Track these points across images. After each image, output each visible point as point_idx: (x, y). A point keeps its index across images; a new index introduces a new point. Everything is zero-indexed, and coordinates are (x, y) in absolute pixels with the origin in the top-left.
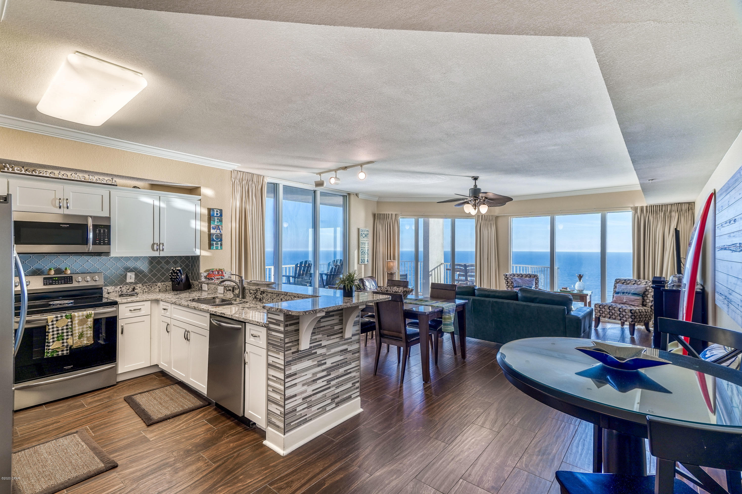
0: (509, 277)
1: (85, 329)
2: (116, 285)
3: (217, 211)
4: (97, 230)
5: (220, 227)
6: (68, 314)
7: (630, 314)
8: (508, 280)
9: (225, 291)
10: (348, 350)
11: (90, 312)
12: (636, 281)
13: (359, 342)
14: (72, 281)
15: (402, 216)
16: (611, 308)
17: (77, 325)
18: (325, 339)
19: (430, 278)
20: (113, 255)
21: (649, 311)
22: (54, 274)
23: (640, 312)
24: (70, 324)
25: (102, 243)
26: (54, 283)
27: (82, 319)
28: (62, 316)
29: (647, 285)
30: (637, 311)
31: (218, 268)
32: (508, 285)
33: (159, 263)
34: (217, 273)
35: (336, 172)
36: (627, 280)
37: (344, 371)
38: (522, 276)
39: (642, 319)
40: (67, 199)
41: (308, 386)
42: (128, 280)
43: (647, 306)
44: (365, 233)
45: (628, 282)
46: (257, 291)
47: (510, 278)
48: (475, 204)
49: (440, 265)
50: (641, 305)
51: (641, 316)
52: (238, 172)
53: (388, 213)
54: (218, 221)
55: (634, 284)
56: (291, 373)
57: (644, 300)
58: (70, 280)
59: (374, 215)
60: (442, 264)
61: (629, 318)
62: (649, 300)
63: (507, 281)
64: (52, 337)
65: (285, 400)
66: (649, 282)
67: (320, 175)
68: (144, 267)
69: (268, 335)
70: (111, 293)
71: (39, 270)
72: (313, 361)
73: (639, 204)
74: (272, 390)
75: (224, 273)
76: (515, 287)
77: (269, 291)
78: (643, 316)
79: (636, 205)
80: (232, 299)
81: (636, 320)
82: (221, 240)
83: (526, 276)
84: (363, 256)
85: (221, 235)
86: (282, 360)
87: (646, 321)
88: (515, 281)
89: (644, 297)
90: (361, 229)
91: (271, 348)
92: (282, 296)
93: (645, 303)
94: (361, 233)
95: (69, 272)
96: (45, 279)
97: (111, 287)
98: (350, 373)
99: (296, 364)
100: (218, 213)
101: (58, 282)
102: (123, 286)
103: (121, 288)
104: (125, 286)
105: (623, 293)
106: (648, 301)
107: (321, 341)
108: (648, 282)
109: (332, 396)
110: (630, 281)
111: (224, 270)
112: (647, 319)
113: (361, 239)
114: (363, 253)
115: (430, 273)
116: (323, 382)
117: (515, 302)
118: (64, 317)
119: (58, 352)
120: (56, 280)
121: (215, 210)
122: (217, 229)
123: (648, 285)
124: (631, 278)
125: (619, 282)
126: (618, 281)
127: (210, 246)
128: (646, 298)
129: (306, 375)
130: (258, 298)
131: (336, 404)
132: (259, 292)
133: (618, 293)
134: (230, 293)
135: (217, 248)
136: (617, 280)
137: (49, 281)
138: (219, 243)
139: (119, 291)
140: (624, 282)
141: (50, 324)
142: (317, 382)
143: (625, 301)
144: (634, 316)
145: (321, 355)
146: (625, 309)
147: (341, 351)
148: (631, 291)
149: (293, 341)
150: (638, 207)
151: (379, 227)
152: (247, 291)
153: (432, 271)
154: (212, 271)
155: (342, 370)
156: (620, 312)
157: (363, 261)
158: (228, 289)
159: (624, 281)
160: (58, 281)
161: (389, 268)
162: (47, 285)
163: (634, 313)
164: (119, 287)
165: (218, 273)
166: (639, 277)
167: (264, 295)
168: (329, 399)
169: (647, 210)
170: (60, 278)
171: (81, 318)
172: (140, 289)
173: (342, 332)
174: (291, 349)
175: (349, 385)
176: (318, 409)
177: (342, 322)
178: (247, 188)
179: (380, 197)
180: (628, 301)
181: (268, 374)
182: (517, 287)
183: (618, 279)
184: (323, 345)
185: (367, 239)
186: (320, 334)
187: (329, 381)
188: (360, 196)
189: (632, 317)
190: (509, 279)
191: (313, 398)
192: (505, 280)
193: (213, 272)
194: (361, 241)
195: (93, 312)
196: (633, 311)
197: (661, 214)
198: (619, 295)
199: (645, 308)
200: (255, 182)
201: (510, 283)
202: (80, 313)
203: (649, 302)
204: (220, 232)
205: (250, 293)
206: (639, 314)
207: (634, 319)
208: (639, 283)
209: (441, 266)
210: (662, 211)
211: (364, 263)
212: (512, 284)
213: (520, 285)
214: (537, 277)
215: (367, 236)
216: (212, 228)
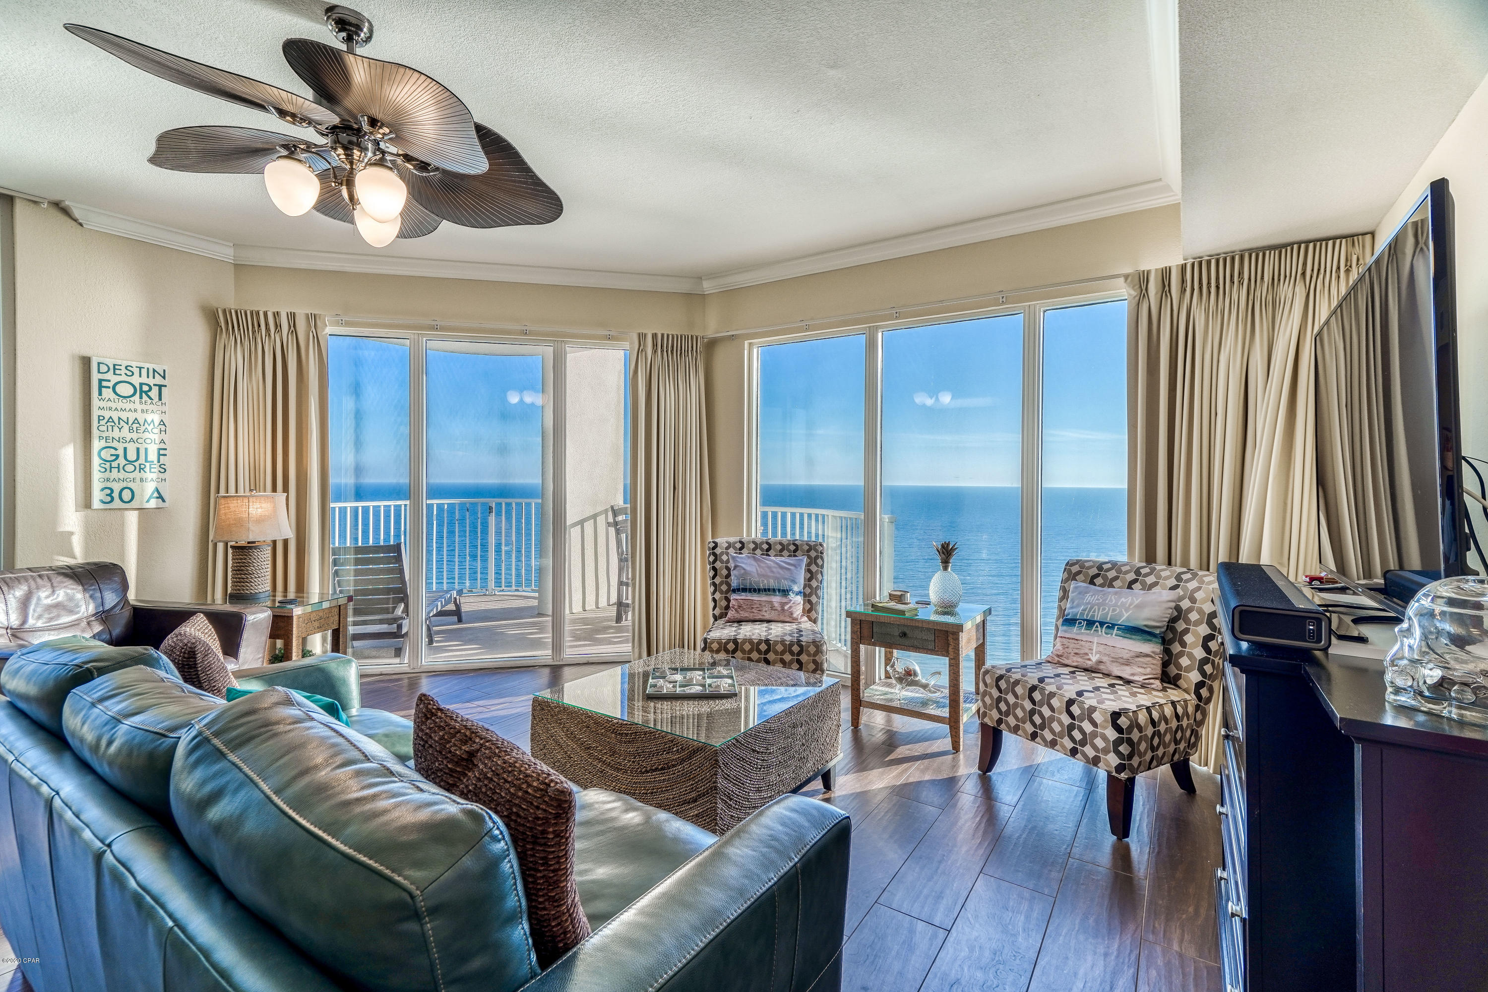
0: (722, 554)
7: (1112, 734)
8: (718, 565)
12: (1138, 572)
15: (342, 324)
16: (1037, 696)
21: (1190, 709)
23: (1153, 723)
29: (1180, 591)
30: (1142, 718)
36: (1105, 567)
38: (768, 550)
39: (1160, 752)
43: (1181, 682)
44: (136, 380)
45: (1111, 574)
47: (725, 558)
49: (603, 512)
50: (1157, 684)
51: (1156, 741)
55: (1130, 587)
57: (1168, 660)
59: (215, 316)
60: (611, 508)
61: (1106, 751)
62: (1191, 656)
63: (714, 569)
66: (1189, 576)
73: (1153, 263)
76: (734, 591)
78: (1168, 738)
79: (1144, 267)
81: (1135, 761)
83: (783, 548)
84: (119, 474)
87: (1176, 757)
88: (736, 567)
89: (1171, 642)
90: (99, 360)
93: (1173, 670)
105: (1090, 623)
106: (1184, 661)
108: (1185, 577)
110: (1119, 571)
112: (1182, 746)
113: (107, 401)
114: (122, 461)
123: (1185, 589)
124: (1122, 558)
125: (1079, 573)
126: (1075, 569)
128: (1176, 648)
133: (1070, 622)
136: (1073, 565)
140: (1097, 575)
143: (1094, 658)
144: (1130, 742)
146: (1092, 709)
148: (1121, 615)
150: (1149, 272)
153: (574, 527)
156: (1072, 716)
159: (1094, 571)
163: (1130, 729)
166: (1150, 557)
169: (1183, 281)
179: (233, 244)
180: (1105, 659)
183: (1078, 562)
185: (155, 409)
188: (87, 218)
189: (1121, 748)
190: (722, 562)
192: (710, 563)
194: (103, 412)
196: (1123, 722)
197: (1235, 296)
198: (1075, 629)
199: (1174, 695)
203: (1188, 669)
206: (1150, 731)
207: (1130, 756)
208: (1150, 580)
210: (1241, 283)
211: (127, 506)
212: (727, 581)
213: (751, 583)
214: (816, 551)
215: (154, 393)
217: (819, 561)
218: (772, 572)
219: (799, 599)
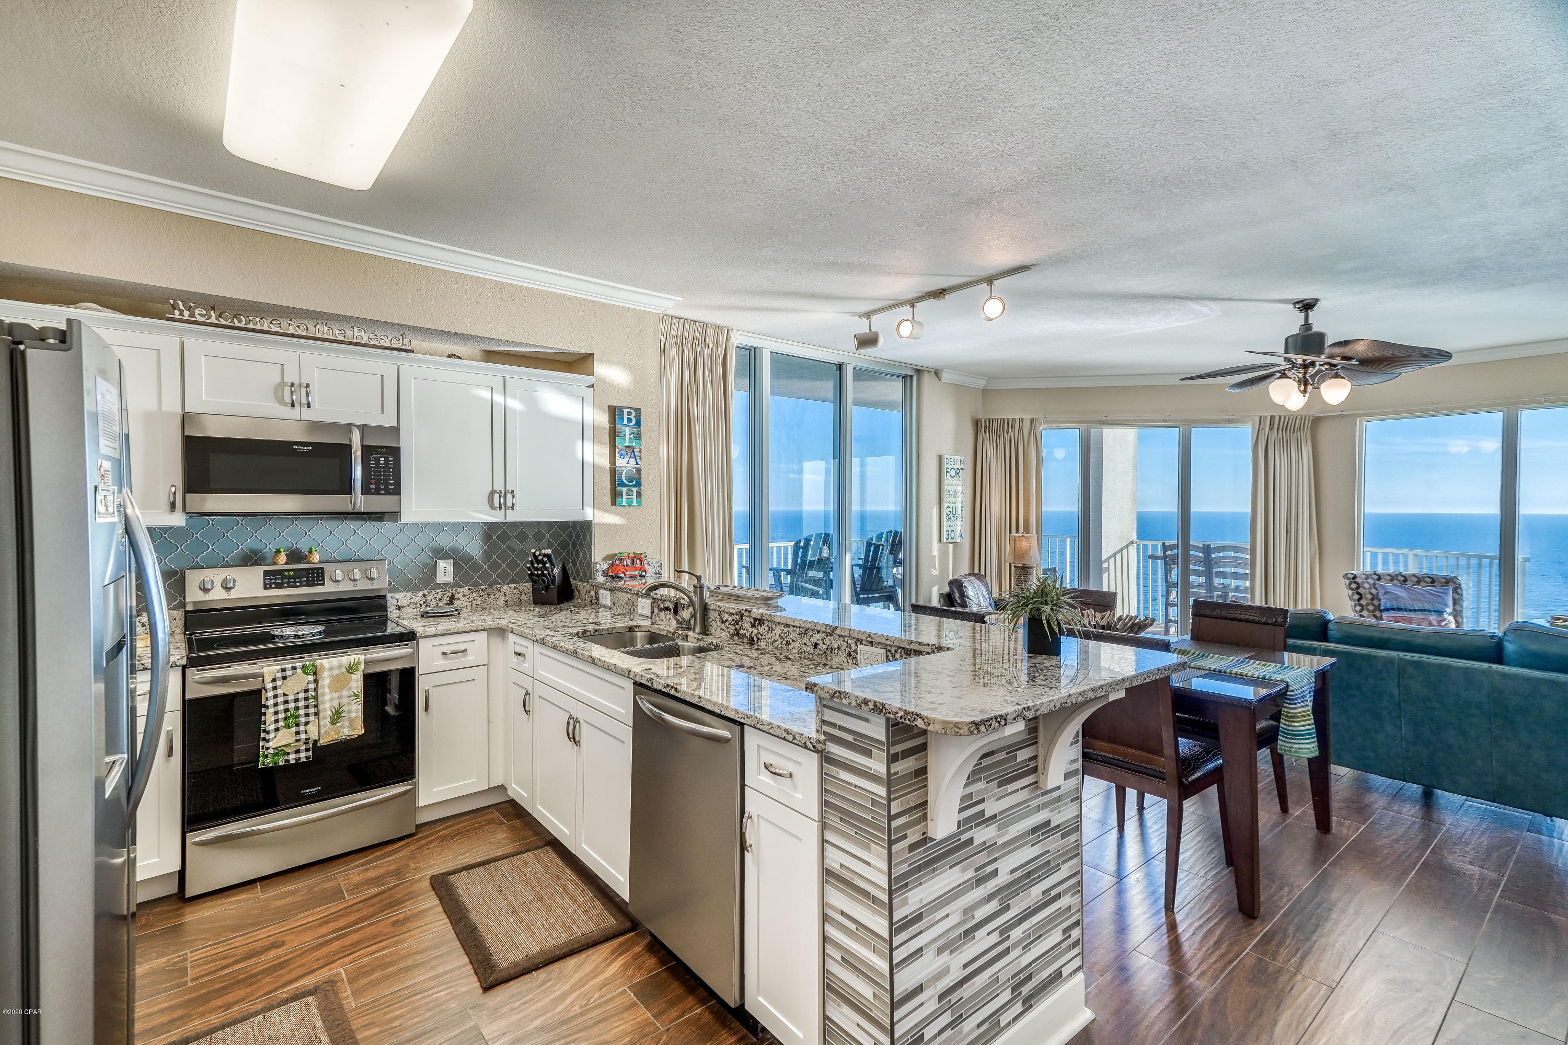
0: (1363, 583)
1: (345, 701)
2: (414, 589)
3: (630, 414)
4: (372, 459)
5: (637, 453)
6: (308, 663)
8: (1361, 590)
9: (656, 611)
10: (1052, 826)
11: (356, 657)
13: (1078, 798)
14: (323, 580)
15: (1047, 422)
17: (327, 690)
18: (994, 795)
19: (1105, 576)
20: (406, 518)
22: (287, 563)
24: (312, 686)
25: (383, 489)
26: (286, 585)
27: (338, 675)
28: (294, 668)
31: (632, 551)
32: (1361, 605)
33: (504, 537)
34: (629, 562)
35: (913, 306)
37: (1043, 893)
38: (1405, 580)
40: (308, 386)
41: (952, 952)
42: (440, 579)
44: (955, 467)
46: (742, 617)
47: (1366, 585)
48: (1305, 377)
49: (1127, 546)
52: (674, 319)
53: (1011, 417)
54: (632, 436)
56: (907, 916)
58: (318, 577)
59: (976, 423)
60: (1132, 542)
63: (1358, 593)
64: (273, 719)
65: (893, 1007)
67: (869, 318)
68: (474, 548)
69: (823, 778)
70: (403, 607)
71: (255, 552)
72: (964, 870)
74: (839, 959)
75: (646, 562)
76: (1387, 610)
77: (778, 620)
80: (676, 635)
82: (638, 484)
83: (1419, 580)
84: (950, 523)
85: (639, 471)
86: (880, 871)
88: (1386, 593)
90: (946, 457)
91: (834, 819)
92: (819, 636)
94: (946, 466)
95: (316, 557)
96: (266, 573)
97: (403, 594)
98: (1058, 897)
99: (921, 884)
100: (632, 417)
101: (295, 582)
102: (429, 593)
103: (424, 595)
104: (434, 592)
107: (983, 800)
109: (1013, 977)
111: (646, 557)
113: (947, 481)
114: (951, 515)
115: (1105, 565)
116: (989, 934)
117: (1495, 667)
118: (299, 671)
119: (288, 754)
120: (289, 577)
121: (626, 411)
122: (631, 457)
127: (615, 496)
129: (947, 916)
130: (744, 636)
131: (1024, 1003)
132: (748, 619)
134: (668, 617)
135: (630, 505)
137: (276, 579)
138: (635, 490)
139: (422, 603)
141: (269, 686)
142: (974, 938)
145: (984, 847)
147: (1034, 830)
149: (911, 809)
151: (990, 452)
152: (713, 615)
153: (1108, 559)
154: (619, 559)
155: (1036, 892)
157: (951, 534)
158: (662, 606)
160: (294, 579)
161: (1018, 554)
162: (271, 588)
164: (421, 594)
165: (633, 563)
167: (763, 629)
168: (1008, 987)
170: (299, 573)
171: (336, 672)
172: (464, 599)
173: (1035, 770)
174: (905, 837)
175: (1056, 936)
176: (979, 1026)
177: (1036, 737)
178: (692, 360)
179: (991, 378)
181: (823, 903)
182: (1393, 609)
184: (988, 815)
185: (959, 482)
186: (980, 779)
187: (1005, 930)
188: (946, 376)
190: (1365, 588)
191: (967, 991)
192: (1352, 589)
193: (621, 560)
194: (946, 487)
195: (362, 658)
200: (711, 345)
201: (1366, 599)
202: (335, 661)
204: (637, 464)
205: (722, 621)
209: (1130, 548)
211: (952, 541)
212: (1376, 602)
213: (1405, 604)
214: (1455, 583)
215: (960, 474)
216: (617, 455)
217: (1459, 591)
218: (1425, 597)
219: (1451, 618)
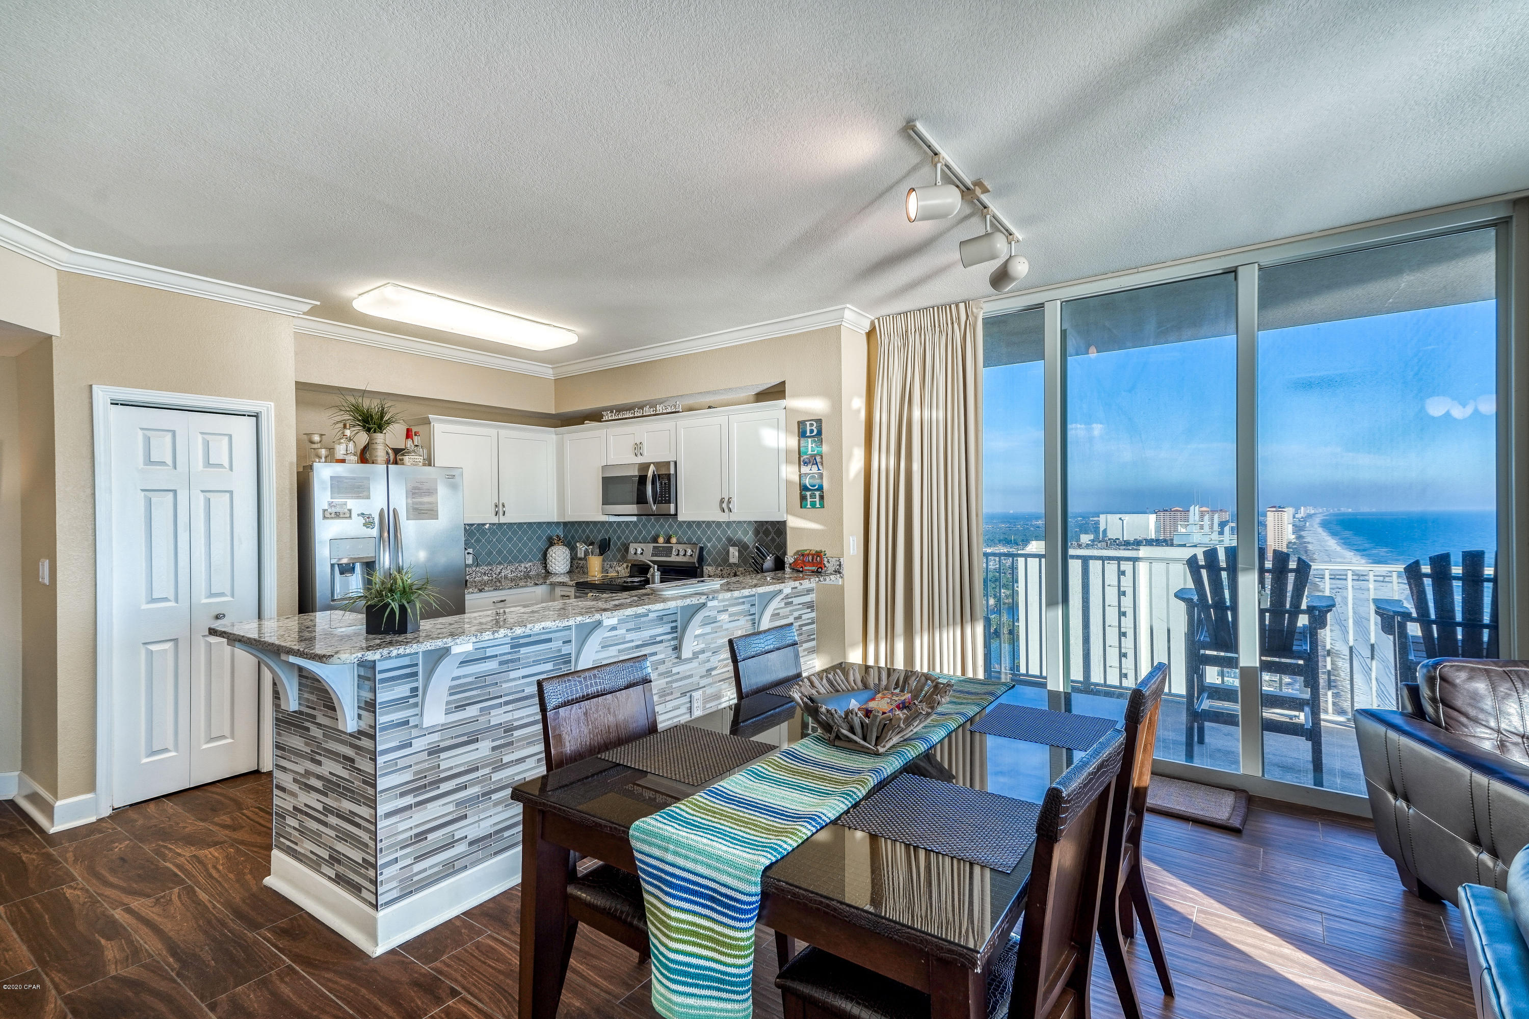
2: (719, 565)
3: (811, 425)
4: (659, 482)
5: (818, 459)
14: (671, 553)
20: (680, 518)
22: (663, 543)
25: (664, 500)
34: (810, 557)
40: (641, 443)
42: (731, 560)
54: (814, 445)
68: (749, 538)
75: (826, 560)
82: (821, 488)
85: (822, 476)
95: (674, 540)
96: (654, 548)
97: (711, 568)
100: (813, 428)
102: (724, 568)
103: (721, 570)
121: (808, 423)
122: (813, 464)
127: (803, 498)
135: (813, 505)
137: (656, 551)
138: (817, 493)
154: (802, 555)
164: (719, 569)
165: (813, 559)
193: (804, 556)
204: (819, 470)
216: (802, 463)
